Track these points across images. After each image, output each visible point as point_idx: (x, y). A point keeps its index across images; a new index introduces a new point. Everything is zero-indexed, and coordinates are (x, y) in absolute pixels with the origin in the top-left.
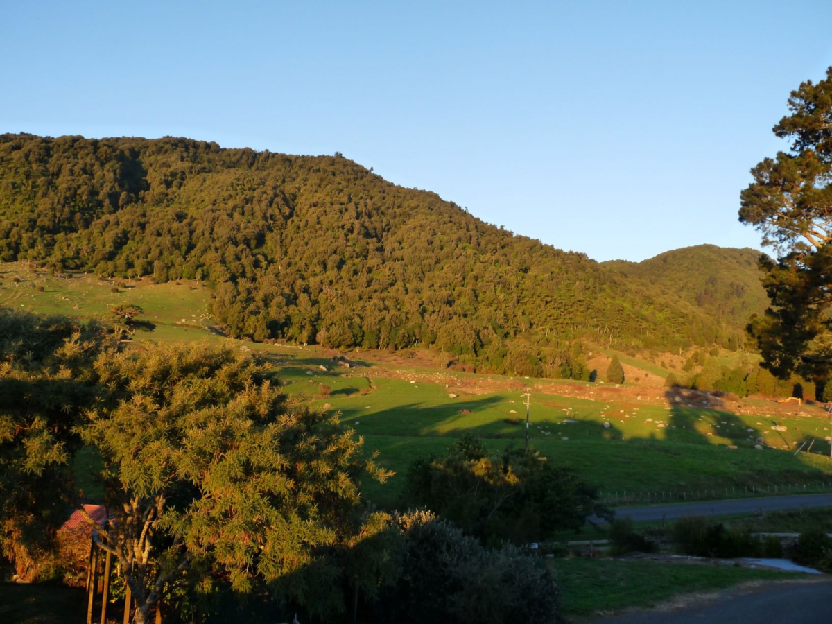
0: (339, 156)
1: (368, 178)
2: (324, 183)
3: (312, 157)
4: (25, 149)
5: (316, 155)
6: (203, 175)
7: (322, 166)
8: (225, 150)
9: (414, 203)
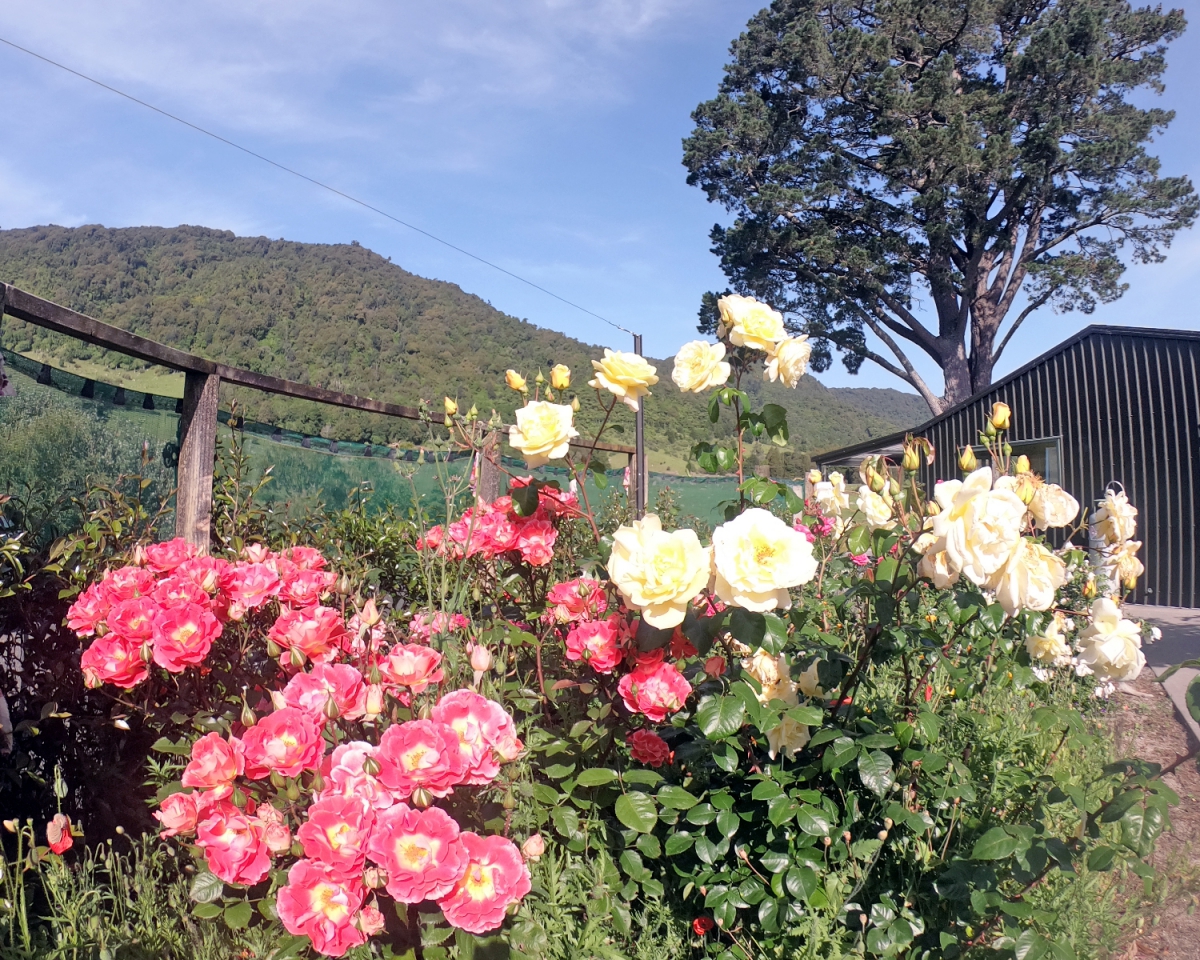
0: (355, 244)
1: (385, 267)
2: (339, 271)
3: (328, 246)
4: (49, 239)
5: (332, 244)
6: (214, 263)
7: (338, 254)
8: (240, 238)
9: (431, 293)
